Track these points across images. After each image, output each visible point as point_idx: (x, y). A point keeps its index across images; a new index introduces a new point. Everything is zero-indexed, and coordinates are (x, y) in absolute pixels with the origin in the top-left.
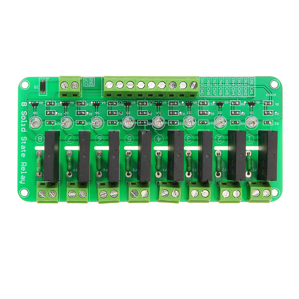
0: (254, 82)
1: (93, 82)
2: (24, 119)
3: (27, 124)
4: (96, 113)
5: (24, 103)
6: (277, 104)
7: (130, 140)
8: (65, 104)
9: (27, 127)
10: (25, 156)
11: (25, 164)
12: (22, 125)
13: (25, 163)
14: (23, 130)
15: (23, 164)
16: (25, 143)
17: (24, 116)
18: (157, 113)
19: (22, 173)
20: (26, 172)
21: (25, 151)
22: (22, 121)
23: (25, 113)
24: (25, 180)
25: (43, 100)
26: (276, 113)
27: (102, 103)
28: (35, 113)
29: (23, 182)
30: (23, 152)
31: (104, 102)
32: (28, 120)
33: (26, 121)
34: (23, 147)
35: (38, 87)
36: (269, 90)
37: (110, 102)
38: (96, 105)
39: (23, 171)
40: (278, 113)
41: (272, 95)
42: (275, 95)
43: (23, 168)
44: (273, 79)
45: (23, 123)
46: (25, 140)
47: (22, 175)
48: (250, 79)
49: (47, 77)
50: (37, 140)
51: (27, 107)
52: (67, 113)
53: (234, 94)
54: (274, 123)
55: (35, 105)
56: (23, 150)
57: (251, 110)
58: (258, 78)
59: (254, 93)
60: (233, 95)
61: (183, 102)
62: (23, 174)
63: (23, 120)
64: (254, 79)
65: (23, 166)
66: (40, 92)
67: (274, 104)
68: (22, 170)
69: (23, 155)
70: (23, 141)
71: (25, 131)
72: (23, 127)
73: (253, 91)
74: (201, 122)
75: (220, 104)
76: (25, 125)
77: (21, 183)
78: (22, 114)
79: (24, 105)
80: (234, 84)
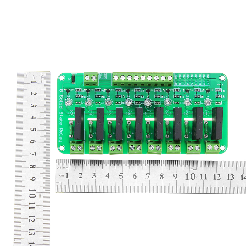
0: (209, 76)
1: (106, 76)
2: (61, 100)
3: (63, 103)
4: (108, 96)
5: (61, 90)
6: (224, 91)
7: (130, 114)
8: (88, 91)
9: (63, 105)
11: (62, 130)
12: (60, 104)
14: (61, 107)
16: (62, 115)
17: (61, 98)
18: (147, 97)
19: (60, 135)
20: (63, 135)
21: (62, 121)
22: (60, 102)
23: (62, 96)
25: (73, 88)
26: (223, 96)
28: (68, 96)
29: (61, 141)
30: (61, 122)
31: (113, 89)
33: (63, 102)
34: (61, 119)
35: (70, 79)
36: (219, 82)
37: (117, 89)
38: (108, 91)
39: (61, 134)
40: (225, 97)
41: (221, 85)
42: (223, 85)
43: (61, 132)
44: (221, 74)
45: (61, 103)
48: (207, 74)
49: (76, 73)
50: (70, 114)
51: (63, 92)
52: (89, 96)
53: (196, 84)
54: (222, 103)
55: (68, 91)
56: (61, 120)
57: (207, 95)
58: (212, 74)
59: (209, 83)
61: (164, 90)
63: (61, 101)
64: (209, 74)
65: (61, 131)
66: (72, 83)
67: (223, 91)
69: (61, 124)
70: (61, 115)
71: (62, 108)
72: (61, 105)
73: (209, 82)
74: (175, 103)
75: (187, 91)
76: (62, 104)
77: (60, 142)
78: (60, 97)
79: (61, 91)
80: (196, 78)
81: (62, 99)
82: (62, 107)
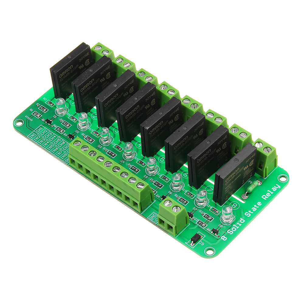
0: (32, 134)
1: (152, 215)
2: (234, 228)
3: (235, 223)
4: (171, 193)
5: (223, 239)
6: (31, 110)
7: (163, 158)
8: (190, 215)
9: (237, 220)
10: (259, 202)
12: (240, 225)
13: (263, 198)
15: (265, 198)
16: (250, 211)
18: (124, 162)
19: (272, 193)
20: (268, 191)
21: (255, 206)
22: (238, 227)
23: (229, 231)
24: (274, 186)
25: (205, 231)
26: (38, 106)
27: (159, 197)
28: (221, 226)
29: (277, 186)
30: (257, 206)
31: (157, 196)
32: (232, 224)
33: (234, 225)
34: (254, 209)
39: (270, 193)
40: (37, 104)
41: (28, 118)
42: (26, 116)
43: (268, 195)
46: (247, 213)
47: (273, 192)
48: (32, 138)
50: (238, 206)
51: (223, 234)
52: (194, 209)
53: (54, 136)
54: (46, 100)
55: (215, 231)
56: (255, 207)
57: (53, 119)
58: (26, 136)
59: (39, 127)
60: (56, 136)
62: (272, 191)
63: (236, 228)
64: (29, 136)
65: (267, 197)
66: (202, 238)
68: (270, 195)
69: (259, 204)
70: (250, 213)
72: (240, 223)
73: (38, 129)
74: (98, 135)
75: (71, 137)
76: (238, 223)
77: (279, 187)
78: (233, 232)
79: (225, 238)
80: (47, 142)
81: (232, 229)
82: (241, 220)
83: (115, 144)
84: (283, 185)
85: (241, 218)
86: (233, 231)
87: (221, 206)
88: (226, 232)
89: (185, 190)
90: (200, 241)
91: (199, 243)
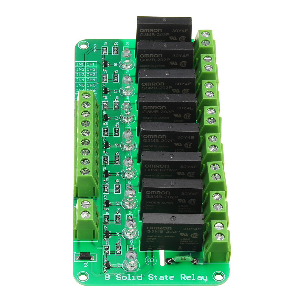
0: (80, 63)
2: (126, 277)
3: (132, 273)
4: (117, 204)
5: (106, 277)
6: (106, 43)
8: (107, 235)
9: (136, 274)
10: (173, 276)
11: (183, 276)
12: (134, 279)
13: (181, 276)
14: (140, 278)
15: (183, 278)
16: (156, 276)
17: (122, 277)
18: (117, 147)
19: (194, 279)
20: (193, 275)
21: (166, 276)
22: (129, 279)
23: (118, 276)
24: (203, 276)
25: (101, 258)
26: (115, 44)
27: (105, 198)
28: (118, 266)
29: (205, 278)
30: (168, 278)
31: (104, 197)
32: (128, 273)
33: (129, 275)
34: (162, 278)
35: (85, 262)
36: (90, 50)
37: (104, 191)
38: (107, 204)
39: (192, 278)
40: (116, 43)
41: (95, 47)
42: (95, 45)
43: (189, 278)
44: (77, 49)
45: (131, 278)
46: (153, 276)
47: (196, 279)
48: (77, 66)
49: (74, 253)
50: (152, 263)
51: (111, 274)
52: (118, 233)
53: (94, 80)
54: (127, 46)
55: (108, 266)
56: (165, 278)
57: (113, 65)
58: (76, 59)
59: (93, 63)
60: (96, 80)
61: (104, 124)
62: (196, 277)
64: (77, 62)
65: (186, 278)
66: (92, 260)
67: (106, 45)
68: (190, 279)
69: (172, 278)
70: (154, 278)
71: (141, 276)
72: (136, 278)
73: (91, 63)
75: (106, 91)
76: (133, 276)
77: (206, 280)
78: (120, 279)
79: (108, 277)
80: (83, 80)
83: (130, 128)
84: (212, 282)
85: (141, 275)
86: (122, 279)
87: (140, 250)
88: (115, 274)
89: (131, 212)
90: (87, 262)
91: (84, 262)
